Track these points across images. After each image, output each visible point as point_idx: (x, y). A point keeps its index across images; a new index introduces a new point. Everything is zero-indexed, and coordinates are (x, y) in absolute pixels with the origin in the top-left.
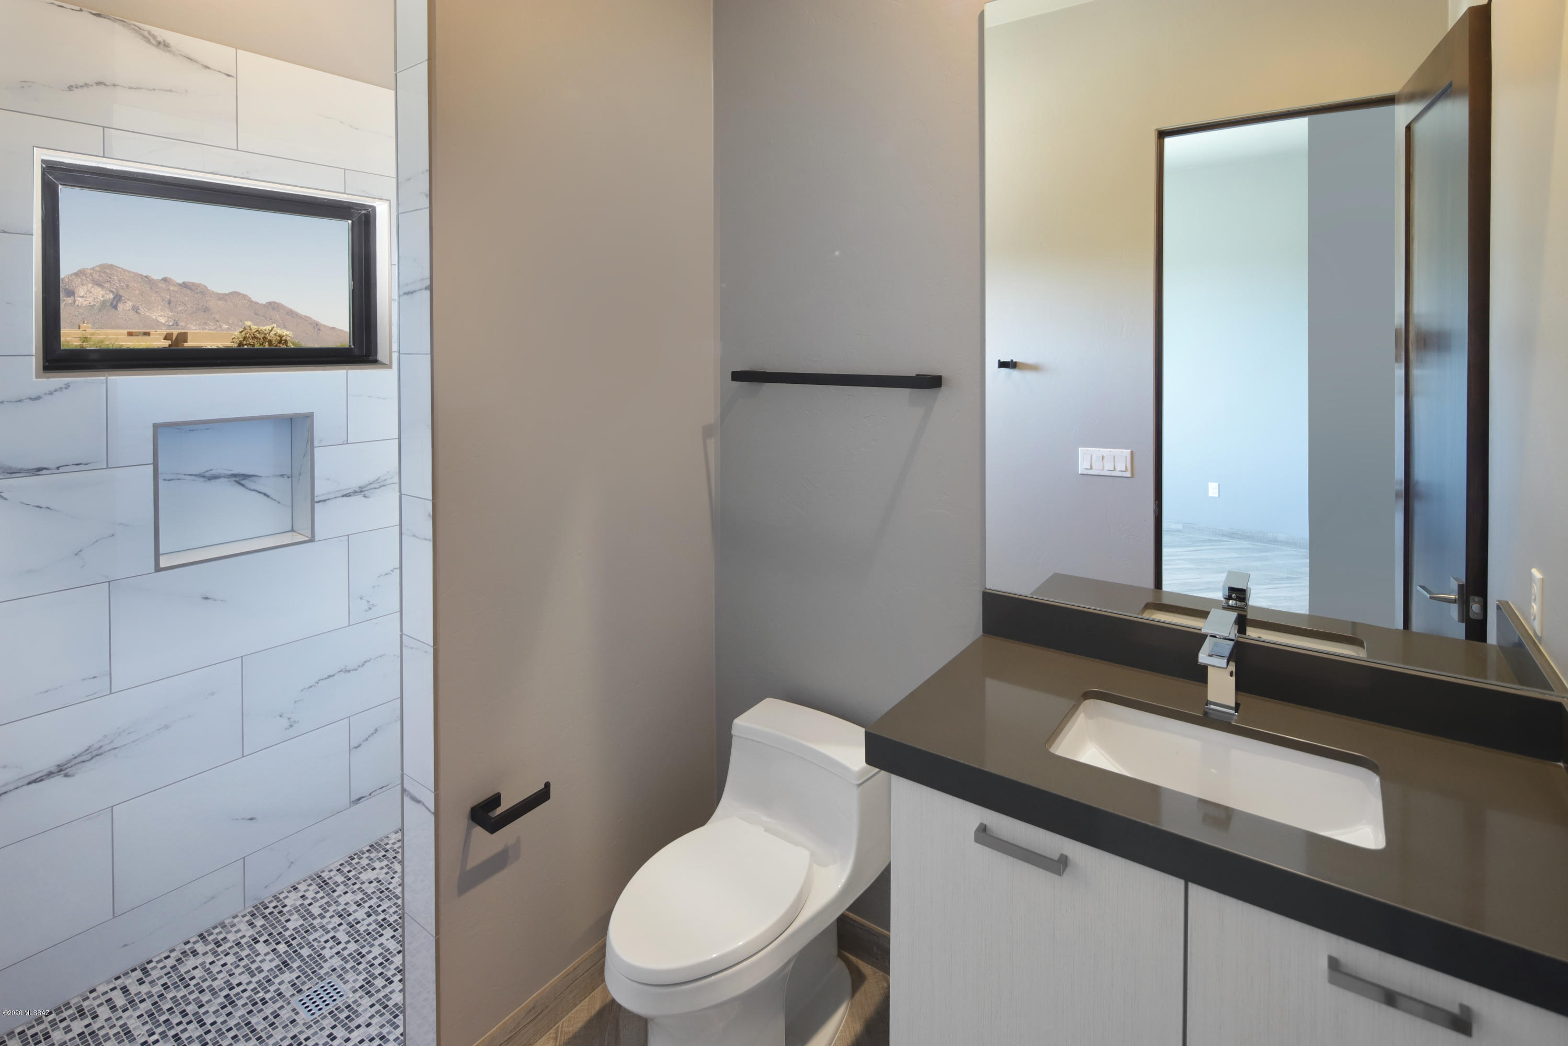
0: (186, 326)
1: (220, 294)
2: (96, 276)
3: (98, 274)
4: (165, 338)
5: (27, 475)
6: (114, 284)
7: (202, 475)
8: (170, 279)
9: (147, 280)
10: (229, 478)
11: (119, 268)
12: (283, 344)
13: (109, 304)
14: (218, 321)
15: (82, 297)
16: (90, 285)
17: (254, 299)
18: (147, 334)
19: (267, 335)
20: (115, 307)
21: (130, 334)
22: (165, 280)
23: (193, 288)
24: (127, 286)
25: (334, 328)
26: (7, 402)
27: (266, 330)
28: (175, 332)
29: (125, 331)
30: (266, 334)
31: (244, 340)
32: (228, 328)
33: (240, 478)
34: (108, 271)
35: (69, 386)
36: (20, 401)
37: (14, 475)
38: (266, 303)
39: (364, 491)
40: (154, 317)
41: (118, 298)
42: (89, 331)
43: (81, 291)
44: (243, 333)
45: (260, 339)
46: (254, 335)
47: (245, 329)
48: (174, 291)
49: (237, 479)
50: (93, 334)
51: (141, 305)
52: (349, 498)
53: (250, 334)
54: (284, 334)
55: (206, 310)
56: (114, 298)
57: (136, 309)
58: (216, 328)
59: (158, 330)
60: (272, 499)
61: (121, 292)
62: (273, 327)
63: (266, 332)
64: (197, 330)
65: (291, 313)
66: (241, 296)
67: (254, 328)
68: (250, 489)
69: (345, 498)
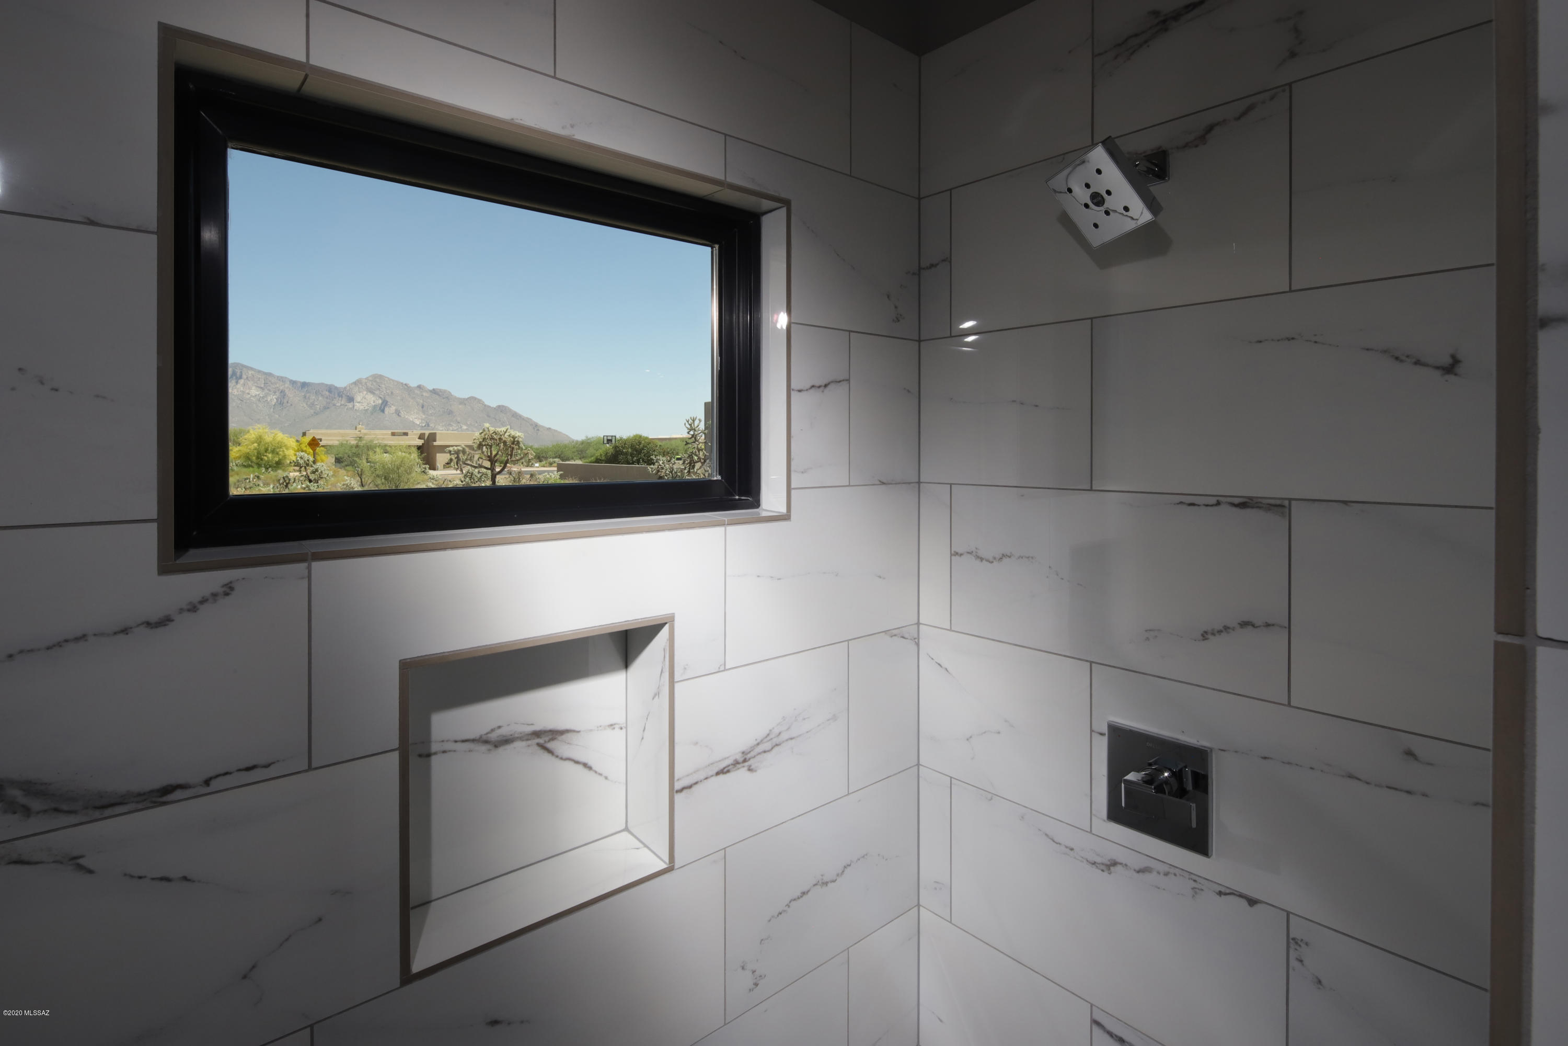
0: (435, 426)
1: (461, 399)
2: (369, 384)
3: (371, 383)
4: (420, 438)
5: (140, 806)
6: (383, 391)
7: (484, 738)
8: (423, 386)
9: (406, 387)
10: (527, 740)
11: (386, 377)
12: (516, 445)
13: (378, 409)
14: (459, 423)
15: (359, 402)
16: (365, 392)
17: (487, 403)
18: (406, 434)
19: (503, 436)
20: (383, 411)
21: (393, 434)
22: (419, 387)
23: (440, 393)
24: (392, 393)
25: (550, 428)
26: (95, 635)
27: (501, 432)
28: (427, 433)
29: (390, 432)
30: (501, 435)
31: (483, 441)
32: (467, 429)
33: (547, 739)
34: (378, 380)
35: (232, 589)
36: (125, 631)
37: (108, 812)
38: (497, 406)
39: (749, 759)
40: (411, 419)
41: (385, 403)
42: (364, 431)
43: (358, 398)
44: (483, 435)
45: (496, 440)
46: (491, 436)
47: (484, 430)
48: (426, 396)
49: (541, 741)
50: (365, 434)
51: (402, 409)
52: (728, 775)
53: (489, 436)
54: (517, 435)
55: (450, 413)
56: (382, 403)
57: (398, 413)
58: (457, 429)
59: (414, 431)
60: (596, 772)
61: (388, 399)
62: (508, 429)
63: (501, 434)
64: (443, 430)
65: (515, 415)
66: (477, 400)
67: (492, 429)
68: (562, 759)
69: (721, 777)
